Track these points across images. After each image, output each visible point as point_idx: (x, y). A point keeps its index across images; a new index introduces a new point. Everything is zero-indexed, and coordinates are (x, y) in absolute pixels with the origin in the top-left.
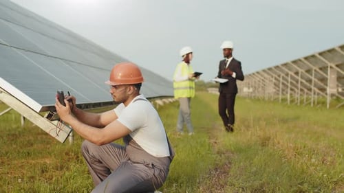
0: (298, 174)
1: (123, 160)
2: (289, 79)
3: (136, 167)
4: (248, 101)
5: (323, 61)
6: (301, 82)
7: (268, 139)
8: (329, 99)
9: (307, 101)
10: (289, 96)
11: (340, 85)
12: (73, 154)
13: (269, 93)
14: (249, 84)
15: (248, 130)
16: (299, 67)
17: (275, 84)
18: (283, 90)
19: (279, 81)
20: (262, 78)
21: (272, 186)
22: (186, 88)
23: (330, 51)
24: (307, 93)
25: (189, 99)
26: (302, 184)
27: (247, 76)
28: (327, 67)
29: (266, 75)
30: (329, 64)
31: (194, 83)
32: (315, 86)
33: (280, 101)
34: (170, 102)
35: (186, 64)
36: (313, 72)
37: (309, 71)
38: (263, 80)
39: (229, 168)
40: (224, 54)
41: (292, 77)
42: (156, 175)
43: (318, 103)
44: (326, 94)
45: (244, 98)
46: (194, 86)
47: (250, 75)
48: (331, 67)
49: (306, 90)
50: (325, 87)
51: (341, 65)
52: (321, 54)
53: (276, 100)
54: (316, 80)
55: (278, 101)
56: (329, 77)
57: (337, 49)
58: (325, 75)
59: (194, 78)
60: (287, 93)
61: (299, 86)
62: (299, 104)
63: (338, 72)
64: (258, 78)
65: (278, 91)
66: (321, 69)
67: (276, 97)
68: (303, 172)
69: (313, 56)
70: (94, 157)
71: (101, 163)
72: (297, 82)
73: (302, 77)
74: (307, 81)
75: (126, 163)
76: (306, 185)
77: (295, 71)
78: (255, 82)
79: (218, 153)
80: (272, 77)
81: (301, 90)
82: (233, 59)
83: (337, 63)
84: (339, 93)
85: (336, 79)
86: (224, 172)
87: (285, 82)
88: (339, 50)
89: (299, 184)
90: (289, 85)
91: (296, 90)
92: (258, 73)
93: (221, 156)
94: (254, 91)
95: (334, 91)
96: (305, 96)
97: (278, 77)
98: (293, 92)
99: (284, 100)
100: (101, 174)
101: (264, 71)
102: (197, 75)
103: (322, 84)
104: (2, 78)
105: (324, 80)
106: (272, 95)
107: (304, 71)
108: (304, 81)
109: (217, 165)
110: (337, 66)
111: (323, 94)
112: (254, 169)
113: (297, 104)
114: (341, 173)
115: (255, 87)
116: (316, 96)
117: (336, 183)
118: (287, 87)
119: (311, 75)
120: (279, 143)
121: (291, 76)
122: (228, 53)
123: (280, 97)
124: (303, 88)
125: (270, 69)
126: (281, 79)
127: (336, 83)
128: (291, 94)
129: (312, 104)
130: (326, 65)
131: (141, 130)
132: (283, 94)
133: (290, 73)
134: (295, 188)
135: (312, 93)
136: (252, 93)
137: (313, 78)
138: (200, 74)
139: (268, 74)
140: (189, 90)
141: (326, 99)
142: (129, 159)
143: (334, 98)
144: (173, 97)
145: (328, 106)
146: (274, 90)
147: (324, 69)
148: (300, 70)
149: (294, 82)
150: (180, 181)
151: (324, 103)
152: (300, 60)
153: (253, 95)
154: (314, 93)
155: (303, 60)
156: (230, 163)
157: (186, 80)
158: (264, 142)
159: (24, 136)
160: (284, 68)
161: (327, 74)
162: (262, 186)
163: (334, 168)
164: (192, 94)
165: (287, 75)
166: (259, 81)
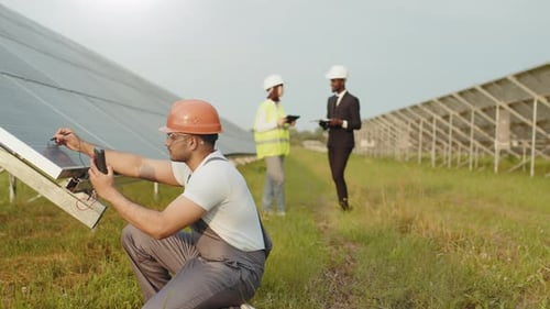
0: (463, 276)
1: (190, 257)
2: (434, 127)
3: (210, 267)
4: (368, 161)
5: (488, 99)
6: (453, 132)
7: (410, 221)
8: (497, 159)
9: (462, 161)
10: (433, 153)
11: (515, 136)
12: (100, 247)
13: (401, 150)
14: (369, 134)
15: (375, 208)
16: (449, 106)
17: (411, 135)
18: (424, 144)
19: (418, 130)
20: (391, 125)
21: (423, 295)
22: (274, 141)
23: (498, 82)
24: (462, 150)
25: (282, 157)
26: (470, 291)
27: (366, 121)
28: (495, 107)
29: (396, 120)
30: (498, 103)
31: (288, 132)
32: (475, 138)
33: (420, 161)
34: (247, 164)
35: (273, 103)
36: (473, 115)
37: (465, 114)
38: (392, 128)
39: (353, 267)
40: (333, 85)
41: (438, 124)
42: (244, 279)
43: (480, 165)
44: (493, 150)
45: (362, 157)
46: (288, 137)
47: (372, 120)
48: (501, 108)
49: (460, 144)
50: (491, 139)
51: (517, 104)
52: (484, 87)
53: (413, 160)
54: (478, 129)
55: (417, 162)
56: (497, 123)
57: (510, 78)
58: (491, 120)
59: (287, 125)
60: (430, 149)
61: (450, 137)
62: (449, 166)
63: (512, 115)
64: (384, 124)
65: (417, 145)
66: (484, 110)
67: (413, 154)
68: (470, 273)
69: (473, 90)
70: (143, 251)
71: (155, 260)
72: (447, 131)
73: (454, 124)
74: (462, 129)
75: (194, 260)
76: (477, 295)
77: (443, 114)
78: (380, 131)
79: (332, 243)
80: (407, 123)
81: (454, 144)
82: (347, 94)
83: (510, 102)
84: (513, 148)
85: (508, 127)
86: (346, 275)
87: (428, 132)
88: (514, 81)
89: (466, 292)
90: (434, 135)
91: (445, 143)
92: (384, 116)
93: (337, 248)
94: (378, 146)
95: (506, 145)
96: (459, 154)
97: (416, 124)
98: (439, 148)
99: (425, 160)
100: (154, 279)
101: (394, 113)
102: (291, 119)
103: (486, 135)
104: (4, 128)
105: (489, 128)
106: (407, 151)
107: (457, 114)
108: (458, 131)
109: (333, 263)
110: (510, 106)
111: (488, 151)
112: (393, 269)
113: (447, 165)
114: (529, 275)
115: (380, 140)
116: (476, 154)
117: (523, 291)
118: (431, 139)
119: (470, 120)
120: (427, 228)
121: (437, 121)
122: (339, 85)
123: (420, 154)
124: (456, 141)
125: (403, 111)
126: (421, 127)
127: (509, 133)
128: (437, 151)
129: (471, 167)
130: (492, 105)
131: (220, 208)
132: (423, 150)
133: (435, 116)
134: (459, 299)
135: (471, 149)
136: (373, 148)
137: (471, 125)
138: (296, 118)
139: (400, 118)
140: (279, 144)
141: (494, 158)
142: (200, 255)
143: (506, 155)
144: (254, 155)
145: (496, 169)
146: (410, 144)
147: (490, 110)
148: (451, 112)
149: (442, 132)
150: (277, 289)
151: (489, 165)
152: (451, 96)
153: (376, 152)
154: (474, 149)
155: (456, 96)
156: (353, 260)
157: (275, 129)
158: (405, 227)
159: (16, 218)
160: (425, 109)
161: (495, 119)
162: (408, 295)
163: (516, 267)
164: (286, 149)
165: (431, 120)
166: (386, 130)
